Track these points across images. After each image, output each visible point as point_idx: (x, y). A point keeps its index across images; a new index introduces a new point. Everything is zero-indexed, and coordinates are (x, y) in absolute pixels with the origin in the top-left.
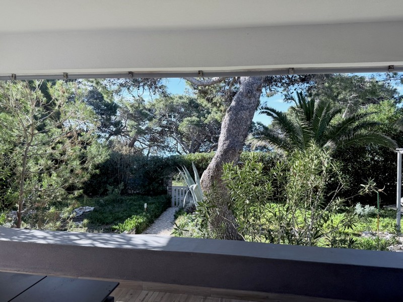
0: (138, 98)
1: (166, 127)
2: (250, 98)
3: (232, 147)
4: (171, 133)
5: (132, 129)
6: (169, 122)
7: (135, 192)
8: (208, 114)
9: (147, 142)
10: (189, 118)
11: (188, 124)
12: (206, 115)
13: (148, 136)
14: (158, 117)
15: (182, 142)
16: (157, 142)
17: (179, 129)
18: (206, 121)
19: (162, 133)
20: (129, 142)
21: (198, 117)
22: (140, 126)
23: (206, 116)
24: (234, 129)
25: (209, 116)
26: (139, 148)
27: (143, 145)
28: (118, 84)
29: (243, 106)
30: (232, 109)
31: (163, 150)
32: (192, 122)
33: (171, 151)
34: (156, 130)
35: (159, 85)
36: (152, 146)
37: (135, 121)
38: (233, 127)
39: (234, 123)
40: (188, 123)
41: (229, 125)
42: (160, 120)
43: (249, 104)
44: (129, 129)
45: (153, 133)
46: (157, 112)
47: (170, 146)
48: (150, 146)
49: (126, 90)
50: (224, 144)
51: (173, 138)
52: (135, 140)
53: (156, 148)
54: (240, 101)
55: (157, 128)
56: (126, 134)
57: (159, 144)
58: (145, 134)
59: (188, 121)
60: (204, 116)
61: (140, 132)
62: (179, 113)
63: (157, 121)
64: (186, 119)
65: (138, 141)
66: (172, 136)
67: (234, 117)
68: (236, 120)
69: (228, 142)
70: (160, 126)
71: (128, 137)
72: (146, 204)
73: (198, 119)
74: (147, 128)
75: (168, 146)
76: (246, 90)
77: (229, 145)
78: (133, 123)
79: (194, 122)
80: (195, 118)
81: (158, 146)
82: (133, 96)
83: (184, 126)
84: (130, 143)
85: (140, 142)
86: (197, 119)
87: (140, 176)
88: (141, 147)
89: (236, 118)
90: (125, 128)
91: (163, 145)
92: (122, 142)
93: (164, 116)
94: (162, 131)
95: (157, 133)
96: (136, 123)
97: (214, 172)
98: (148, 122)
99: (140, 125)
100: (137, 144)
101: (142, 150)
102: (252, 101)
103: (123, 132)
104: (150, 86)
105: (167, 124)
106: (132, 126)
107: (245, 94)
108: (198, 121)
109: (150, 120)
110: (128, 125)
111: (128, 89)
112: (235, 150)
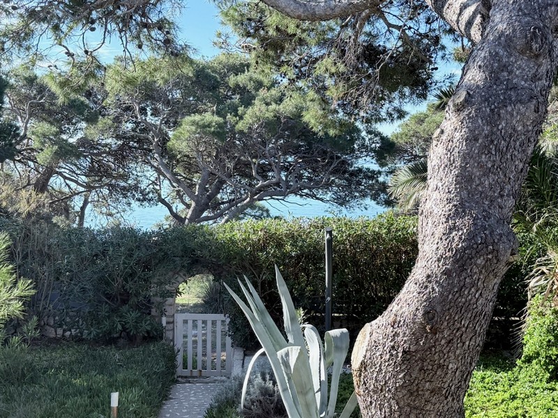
0: (84, 58)
1: (132, 138)
2: (537, 56)
3: (485, 243)
4: (145, 155)
5: (43, 143)
6: (142, 126)
7: (68, 333)
8: (246, 107)
9: (83, 177)
10: (197, 117)
11: (195, 133)
12: (241, 110)
13: (85, 163)
14: (113, 112)
15: (174, 177)
16: (109, 176)
17: (169, 144)
18: (241, 126)
19: (121, 155)
20: (34, 176)
21: (218, 113)
22: (64, 137)
23: (240, 112)
24: (486, 174)
25: (250, 111)
26: (61, 192)
27: (73, 185)
28: (22, 11)
29: (515, 88)
30: (477, 99)
31: (125, 196)
32: (204, 126)
33: (144, 199)
34: (106, 145)
35: (154, 18)
36: (94, 188)
37: (52, 124)
38: (480, 165)
39: (485, 149)
40: (193, 128)
41: (466, 157)
42: (117, 120)
43: (535, 78)
44: (35, 144)
45: (96, 155)
46: (108, 101)
47: (143, 186)
48: (89, 188)
49: (50, 33)
50: (451, 230)
51: (152, 166)
52: (50, 172)
53: (106, 191)
54: (504, 67)
55: (109, 141)
56: (28, 157)
57: (113, 181)
58: (78, 157)
59: (194, 123)
60: (234, 110)
61: (66, 152)
62: (167, 103)
63: (110, 122)
64: (188, 119)
65: (60, 174)
66: (148, 163)
67: (487, 129)
68: (490, 139)
69: (467, 220)
70: (118, 137)
71: (31, 163)
72: (115, 397)
73: (221, 120)
74: (84, 142)
75: (136, 188)
76: (523, 30)
77: (471, 236)
78: (45, 127)
79: (209, 126)
80: (210, 117)
81: (112, 187)
82: (68, 54)
83: (182, 138)
84: (38, 180)
85: (65, 178)
86: (216, 118)
87: (84, 290)
88: (66, 190)
89: (492, 133)
90: (25, 141)
91: (123, 184)
92: (16, 176)
93: (128, 109)
94: (121, 148)
95: (108, 154)
96: (54, 129)
97: (415, 337)
98: (84, 125)
99: (62, 132)
100: (56, 182)
101: (70, 198)
102: (543, 69)
103: (19, 152)
104: (125, 22)
105: (134, 130)
106: (44, 136)
107: (520, 43)
108: (220, 126)
109: (92, 120)
110: (33, 133)
111: (56, 28)
112: (495, 252)
